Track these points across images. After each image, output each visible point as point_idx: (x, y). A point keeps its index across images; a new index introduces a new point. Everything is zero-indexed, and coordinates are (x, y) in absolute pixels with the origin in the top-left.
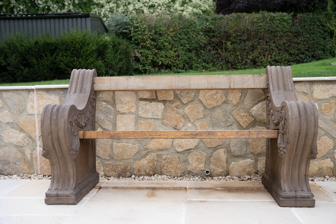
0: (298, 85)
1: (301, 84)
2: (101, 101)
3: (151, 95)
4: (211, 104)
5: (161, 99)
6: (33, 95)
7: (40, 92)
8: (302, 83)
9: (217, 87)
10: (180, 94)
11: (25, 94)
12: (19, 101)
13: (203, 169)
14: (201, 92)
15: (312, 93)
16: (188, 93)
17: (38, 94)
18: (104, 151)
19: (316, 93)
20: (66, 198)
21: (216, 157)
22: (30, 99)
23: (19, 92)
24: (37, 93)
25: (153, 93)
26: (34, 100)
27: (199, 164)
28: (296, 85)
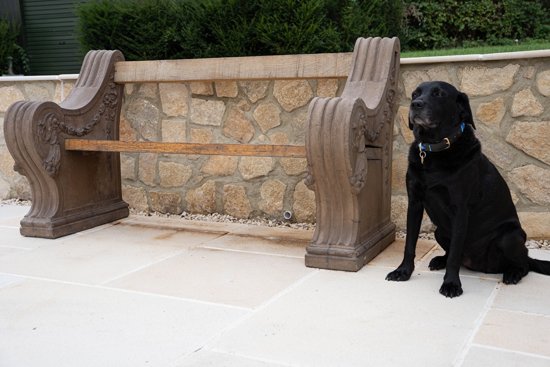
0: (433, 69)
1: (438, 68)
2: (142, 97)
3: (206, 88)
4: (290, 104)
5: (221, 96)
6: (60, 89)
7: (68, 85)
8: (441, 67)
9: (277, 76)
10: (246, 87)
11: (50, 86)
12: (44, 98)
13: (280, 209)
14: (277, 83)
15: (460, 85)
16: (257, 86)
17: (66, 87)
18: (148, 174)
19: (467, 84)
20: (42, 228)
21: (301, 191)
22: (56, 95)
23: (45, 84)
24: (64, 86)
25: (209, 86)
26: (60, 97)
27: (274, 201)
28: (429, 71)
